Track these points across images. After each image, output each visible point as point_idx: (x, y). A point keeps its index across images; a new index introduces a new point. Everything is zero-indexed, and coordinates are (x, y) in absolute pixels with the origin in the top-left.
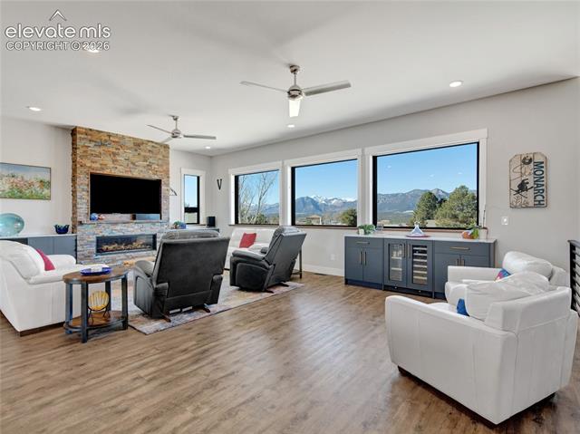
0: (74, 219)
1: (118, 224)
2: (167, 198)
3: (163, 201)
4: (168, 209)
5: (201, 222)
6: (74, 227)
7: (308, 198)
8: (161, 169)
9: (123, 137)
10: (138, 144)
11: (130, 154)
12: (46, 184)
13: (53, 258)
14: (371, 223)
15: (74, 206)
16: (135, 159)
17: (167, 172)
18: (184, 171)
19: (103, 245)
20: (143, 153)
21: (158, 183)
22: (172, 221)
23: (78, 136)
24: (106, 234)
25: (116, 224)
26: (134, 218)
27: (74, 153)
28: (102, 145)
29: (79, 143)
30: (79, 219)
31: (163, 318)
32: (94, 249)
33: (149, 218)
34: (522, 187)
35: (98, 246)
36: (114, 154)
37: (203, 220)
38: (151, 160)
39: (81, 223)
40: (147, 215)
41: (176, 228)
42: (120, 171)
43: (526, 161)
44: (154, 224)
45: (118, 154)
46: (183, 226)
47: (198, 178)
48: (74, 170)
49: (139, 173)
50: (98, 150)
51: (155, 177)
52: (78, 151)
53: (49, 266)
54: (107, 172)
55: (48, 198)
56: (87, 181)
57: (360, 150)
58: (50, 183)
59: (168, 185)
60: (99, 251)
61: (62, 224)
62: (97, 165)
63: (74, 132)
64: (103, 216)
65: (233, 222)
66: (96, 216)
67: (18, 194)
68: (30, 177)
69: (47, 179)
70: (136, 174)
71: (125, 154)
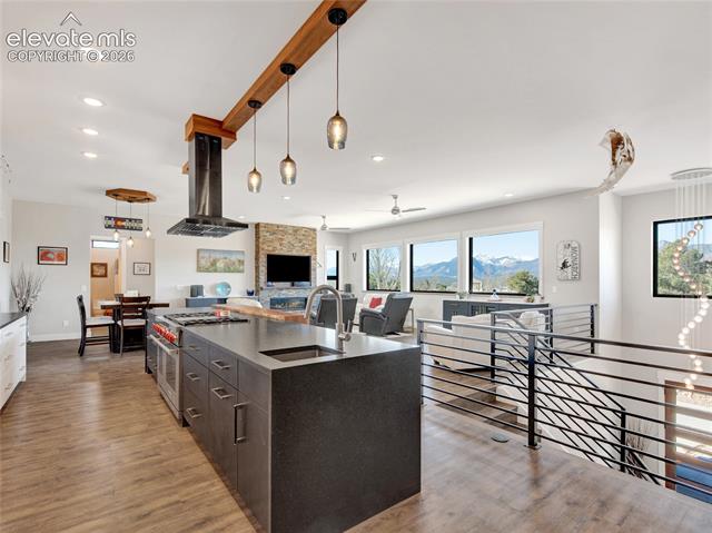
0: (257, 286)
1: (284, 290)
2: (315, 270)
4: (315, 278)
5: (340, 289)
6: (257, 291)
8: (311, 248)
9: (286, 227)
10: (296, 230)
11: (290, 238)
12: (241, 262)
14: (467, 290)
15: (257, 277)
16: (293, 242)
17: (315, 250)
19: (274, 303)
20: (299, 237)
21: (308, 259)
23: (260, 229)
24: (276, 296)
25: (282, 289)
26: (293, 285)
28: (274, 233)
29: (261, 234)
30: (260, 286)
32: (269, 306)
33: (302, 285)
34: (564, 265)
35: (271, 305)
36: (281, 239)
37: (341, 286)
38: (304, 241)
39: (261, 289)
42: (284, 252)
43: (568, 246)
44: (306, 289)
45: (283, 239)
47: (338, 252)
48: (258, 252)
49: (296, 251)
50: (271, 237)
51: (307, 254)
52: (259, 240)
54: (276, 253)
55: (242, 271)
56: (265, 260)
57: (459, 233)
58: (244, 262)
59: (315, 259)
61: (250, 289)
62: (270, 248)
63: (257, 226)
64: (274, 284)
65: (365, 288)
66: (270, 283)
67: (228, 269)
68: (234, 258)
69: (240, 257)
70: (294, 253)
71: (288, 239)
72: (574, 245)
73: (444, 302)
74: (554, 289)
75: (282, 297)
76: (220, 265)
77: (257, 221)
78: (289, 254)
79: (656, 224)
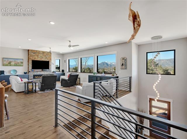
0: (28, 70)
2: (51, 65)
3: (50, 66)
4: (51, 68)
5: (60, 71)
6: (28, 73)
7: (105, 62)
8: (49, 58)
9: (40, 51)
10: (43, 52)
11: (41, 55)
12: (22, 63)
13: (23, 79)
14: (96, 72)
15: (28, 67)
16: (43, 56)
17: (51, 59)
18: (56, 58)
19: (35, 76)
20: (45, 55)
21: (48, 62)
22: (52, 71)
23: (29, 52)
24: (36, 74)
25: (38, 72)
26: (42, 70)
27: (28, 55)
28: (35, 53)
29: (29, 53)
30: (29, 70)
31: (43, 91)
32: (32, 77)
33: (46, 70)
34: (123, 65)
35: (33, 77)
36: (38, 55)
37: (61, 71)
38: (47, 56)
39: (30, 72)
40: (45, 70)
41: (53, 73)
42: (39, 59)
43: (123, 59)
44: (47, 72)
45: (39, 55)
46: (55, 72)
47: (60, 60)
48: (28, 59)
49: (44, 59)
50: (34, 54)
51: (48, 60)
52: (29, 55)
53: (22, 80)
54: (36, 60)
55: (23, 66)
56: (31, 62)
57: (94, 55)
58: (23, 62)
59: (51, 62)
60: (34, 78)
61: (25, 72)
62: (33, 58)
63: (28, 50)
64: (35, 70)
65: (68, 71)
66: (33, 70)
67: (16, 65)
68: (19, 61)
69: (22, 61)
70: (43, 60)
71: (40, 55)
72: (125, 59)
73: (89, 76)
74: (120, 72)
75: (38, 74)
76: (13, 63)
77: (28, 49)
78: (41, 60)
79: (147, 53)
